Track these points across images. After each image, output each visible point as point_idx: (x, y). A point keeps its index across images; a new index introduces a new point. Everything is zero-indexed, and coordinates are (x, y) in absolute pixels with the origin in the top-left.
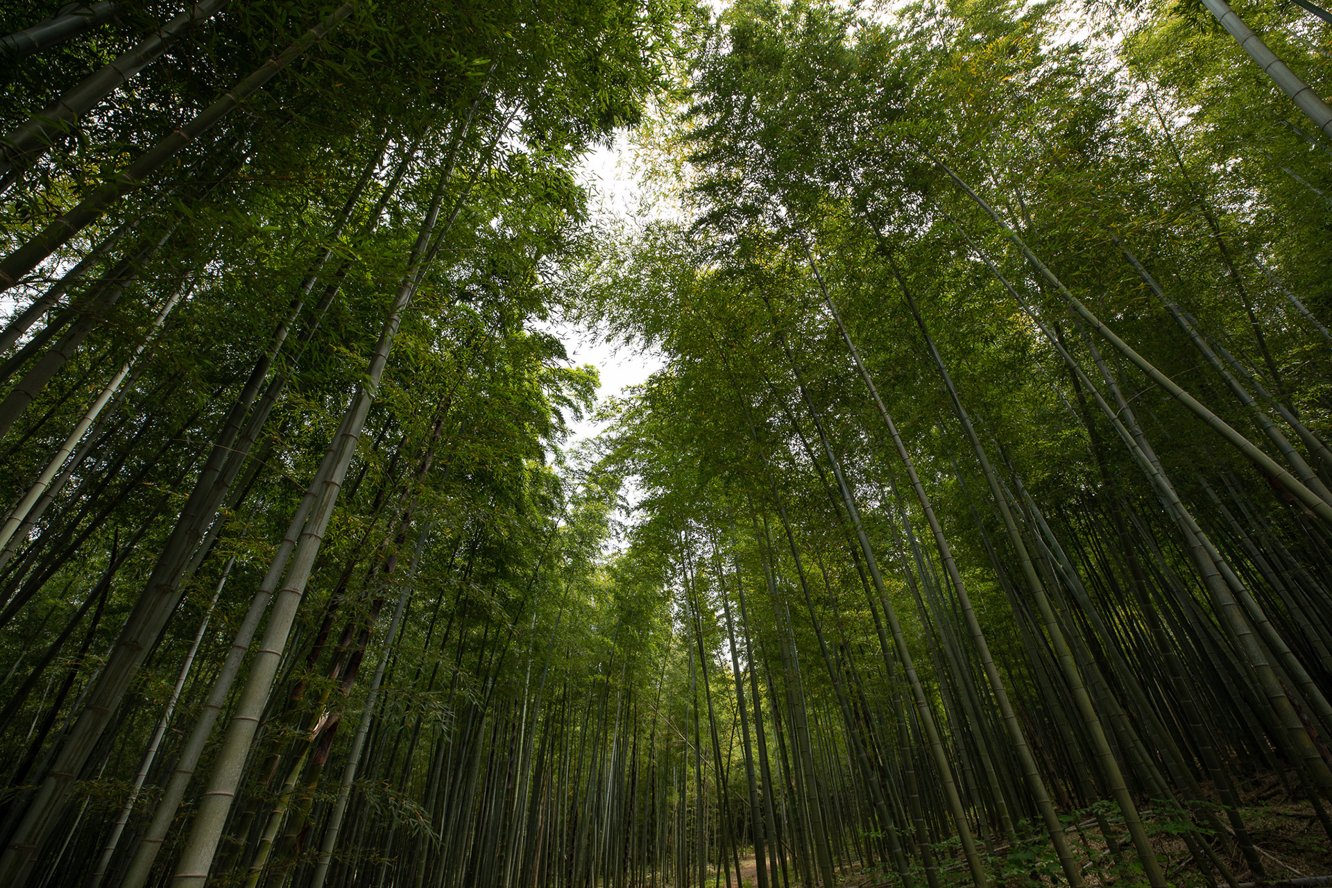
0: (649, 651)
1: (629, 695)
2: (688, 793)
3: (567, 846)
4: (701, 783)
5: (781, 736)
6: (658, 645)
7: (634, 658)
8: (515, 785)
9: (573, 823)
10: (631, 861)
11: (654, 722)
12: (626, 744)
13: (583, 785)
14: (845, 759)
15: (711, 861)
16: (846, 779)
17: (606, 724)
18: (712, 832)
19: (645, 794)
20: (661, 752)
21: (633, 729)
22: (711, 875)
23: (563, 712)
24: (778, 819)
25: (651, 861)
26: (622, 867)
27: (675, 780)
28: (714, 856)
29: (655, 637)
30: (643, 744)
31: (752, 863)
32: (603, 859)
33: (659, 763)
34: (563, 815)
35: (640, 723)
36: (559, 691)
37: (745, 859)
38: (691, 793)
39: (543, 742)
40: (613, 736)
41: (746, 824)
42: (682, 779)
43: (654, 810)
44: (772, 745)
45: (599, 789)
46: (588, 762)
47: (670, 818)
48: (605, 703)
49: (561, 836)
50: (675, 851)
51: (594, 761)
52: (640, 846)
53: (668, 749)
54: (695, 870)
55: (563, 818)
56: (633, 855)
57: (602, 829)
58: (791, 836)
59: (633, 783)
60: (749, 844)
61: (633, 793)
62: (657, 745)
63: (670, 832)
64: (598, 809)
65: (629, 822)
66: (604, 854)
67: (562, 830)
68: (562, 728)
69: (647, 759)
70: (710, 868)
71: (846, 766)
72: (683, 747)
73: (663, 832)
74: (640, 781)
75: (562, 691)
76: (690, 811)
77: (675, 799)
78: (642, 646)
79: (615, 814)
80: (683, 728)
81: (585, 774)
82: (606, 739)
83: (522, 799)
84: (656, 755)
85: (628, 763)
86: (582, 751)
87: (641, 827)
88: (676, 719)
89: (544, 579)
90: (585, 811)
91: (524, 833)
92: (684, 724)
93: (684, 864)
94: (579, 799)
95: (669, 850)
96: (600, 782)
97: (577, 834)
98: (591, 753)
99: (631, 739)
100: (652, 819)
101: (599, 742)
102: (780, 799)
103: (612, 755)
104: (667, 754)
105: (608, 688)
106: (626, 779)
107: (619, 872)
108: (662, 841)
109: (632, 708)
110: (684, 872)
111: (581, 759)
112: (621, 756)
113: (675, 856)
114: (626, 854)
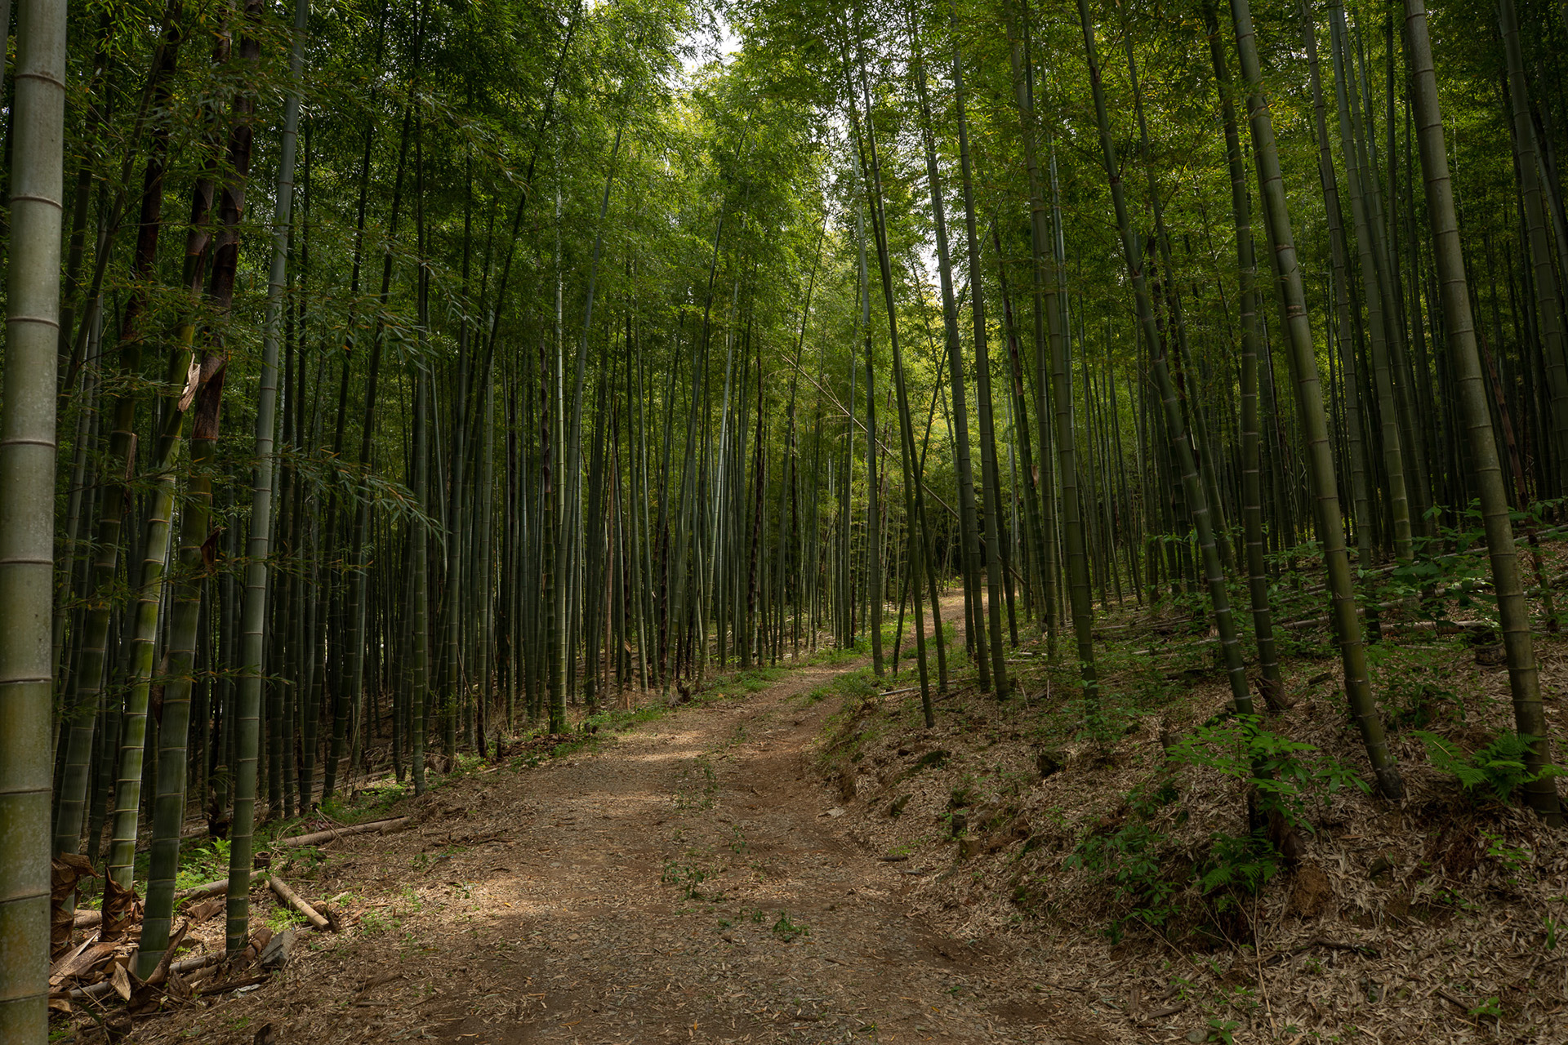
0: (783, 260)
1: (746, 341)
2: (853, 499)
3: (654, 579)
4: (876, 484)
5: (1020, 405)
6: (798, 250)
7: (755, 274)
8: (558, 486)
9: (661, 543)
10: (761, 595)
11: (793, 386)
12: (744, 422)
13: (674, 492)
14: (1132, 445)
15: (888, 598)
16: (1128, 476)
17: (706, 391)
18: (893, 558)
19: (780, 501)
20: (805, 437)
21: (756, 399)
22: (891, 617)
23: (629, 369)
24: (1005, 537)
25: (794, 600)
26: (746, 605)
27: (831, 481)
28: (895, 591)
29: (792, 234)
30: (775, 422)
31: (959, 601)
32: (715, 599)
33: (803, 454)
34: (643, 534)
35: (768, 387)
36: (618, 337)
37: (946, 595)
38: (860, 499)
39: (598, 421)
40: (720, 411)
41: (951, 545)
42: (843, 480)
43: (795, 526)
44: (1003, 423)
45: (702, 493)
46: (679, 454)
47: (824, 536)
48: (704, 356)
49: (644, 566)
50: (831, 584)
51: (690, 449)
52: (774, 580)
53: (819, 431)
54: (864, 610)
55: (644, 539)
56: (763, 589)
57: (709, 556)
58: (1025, 562)
59: (760, 483)
60: (954, 574)
61: (759, 498)
62: (798, 424)
63: (823, 558)
64: (702, 526)
65: (755, 541)
66: (715, 591)
67: (645, 557)
68: (630, 400)
69: (782, 448)
70: (887, 607)
71: (1132, 456)
72: (846, 426)
73: (811, 557)
74: (771, 483)
75: (623, 336)
76: (856, 526)
77: (832, 509)
78: (768, 251)
79: (730, 533)
80: (845, 395)
81: (675, 473)
82: (709, 415)
83: (572, 509)
84: (798, 439)
85: (749, 454)
86: (669, 435)
87: (775, 551)
88: (833, 382)
89: (567, 118)
90: (681, 529)
91: (582, 562)
92: (846, 388)
93: (846, 602)
94: (669, 512)
95: (822, 583)
96: (702, 484)
97: (669, 563)
98: (684, 441)
99: (753, 415)
100: (793, 537)
101: (699, 420)
102: (1010, 507)
103: (720, 441)
104: (816, 440)
105: (708, 328)
106: (747, 480)
107: (741, 612)
108: (810, 569)
109: (753, 362)
110: (847, 613)
111: (667, 448)
112: (736, 443)
113: (831, 591)
114: (752, 587)
